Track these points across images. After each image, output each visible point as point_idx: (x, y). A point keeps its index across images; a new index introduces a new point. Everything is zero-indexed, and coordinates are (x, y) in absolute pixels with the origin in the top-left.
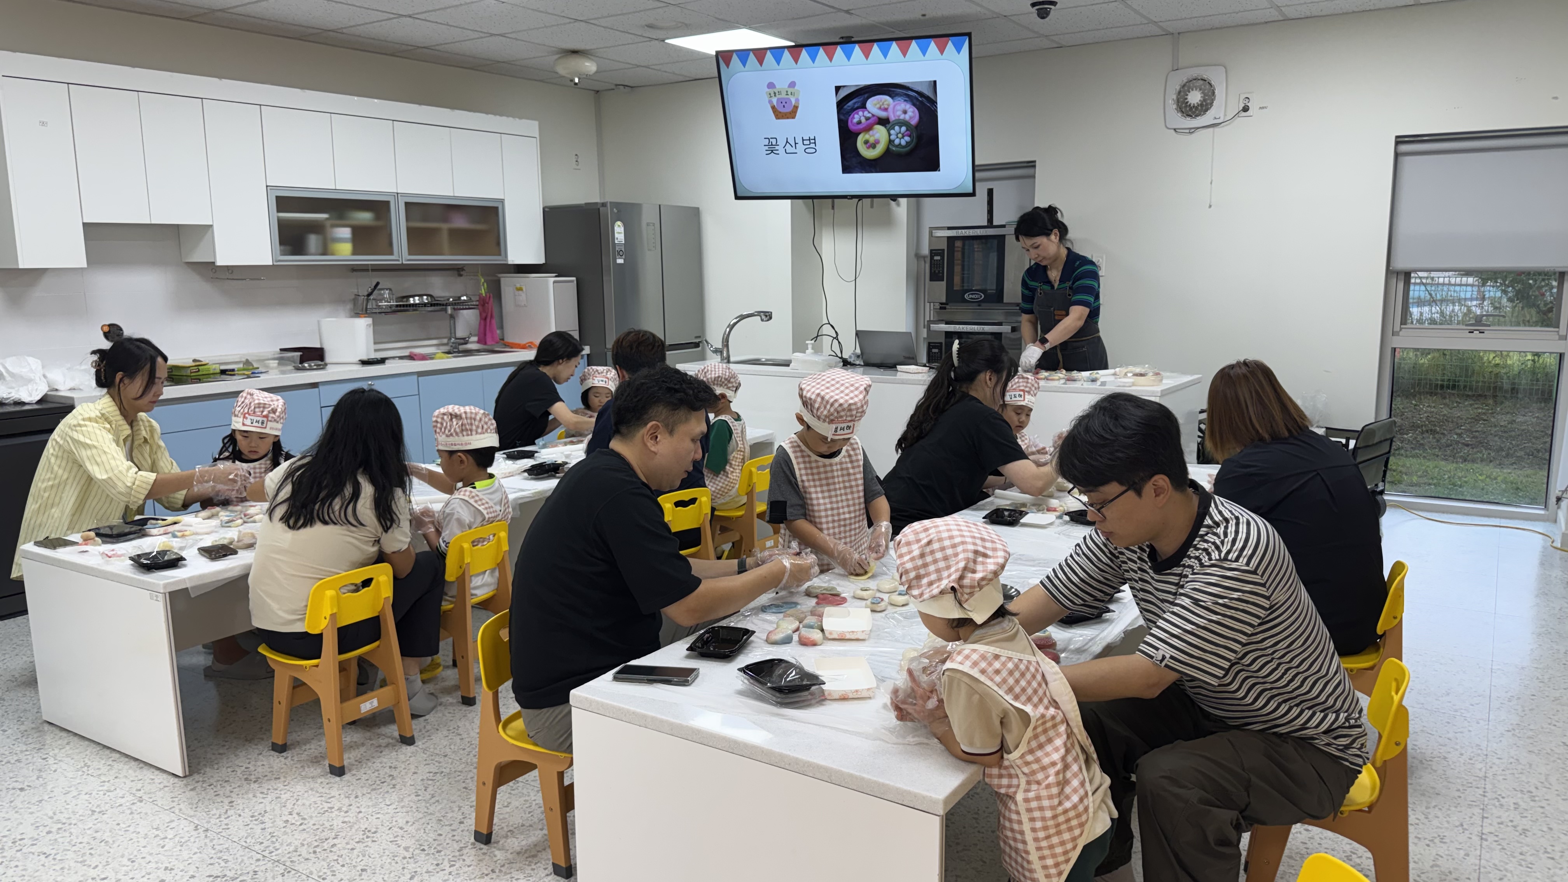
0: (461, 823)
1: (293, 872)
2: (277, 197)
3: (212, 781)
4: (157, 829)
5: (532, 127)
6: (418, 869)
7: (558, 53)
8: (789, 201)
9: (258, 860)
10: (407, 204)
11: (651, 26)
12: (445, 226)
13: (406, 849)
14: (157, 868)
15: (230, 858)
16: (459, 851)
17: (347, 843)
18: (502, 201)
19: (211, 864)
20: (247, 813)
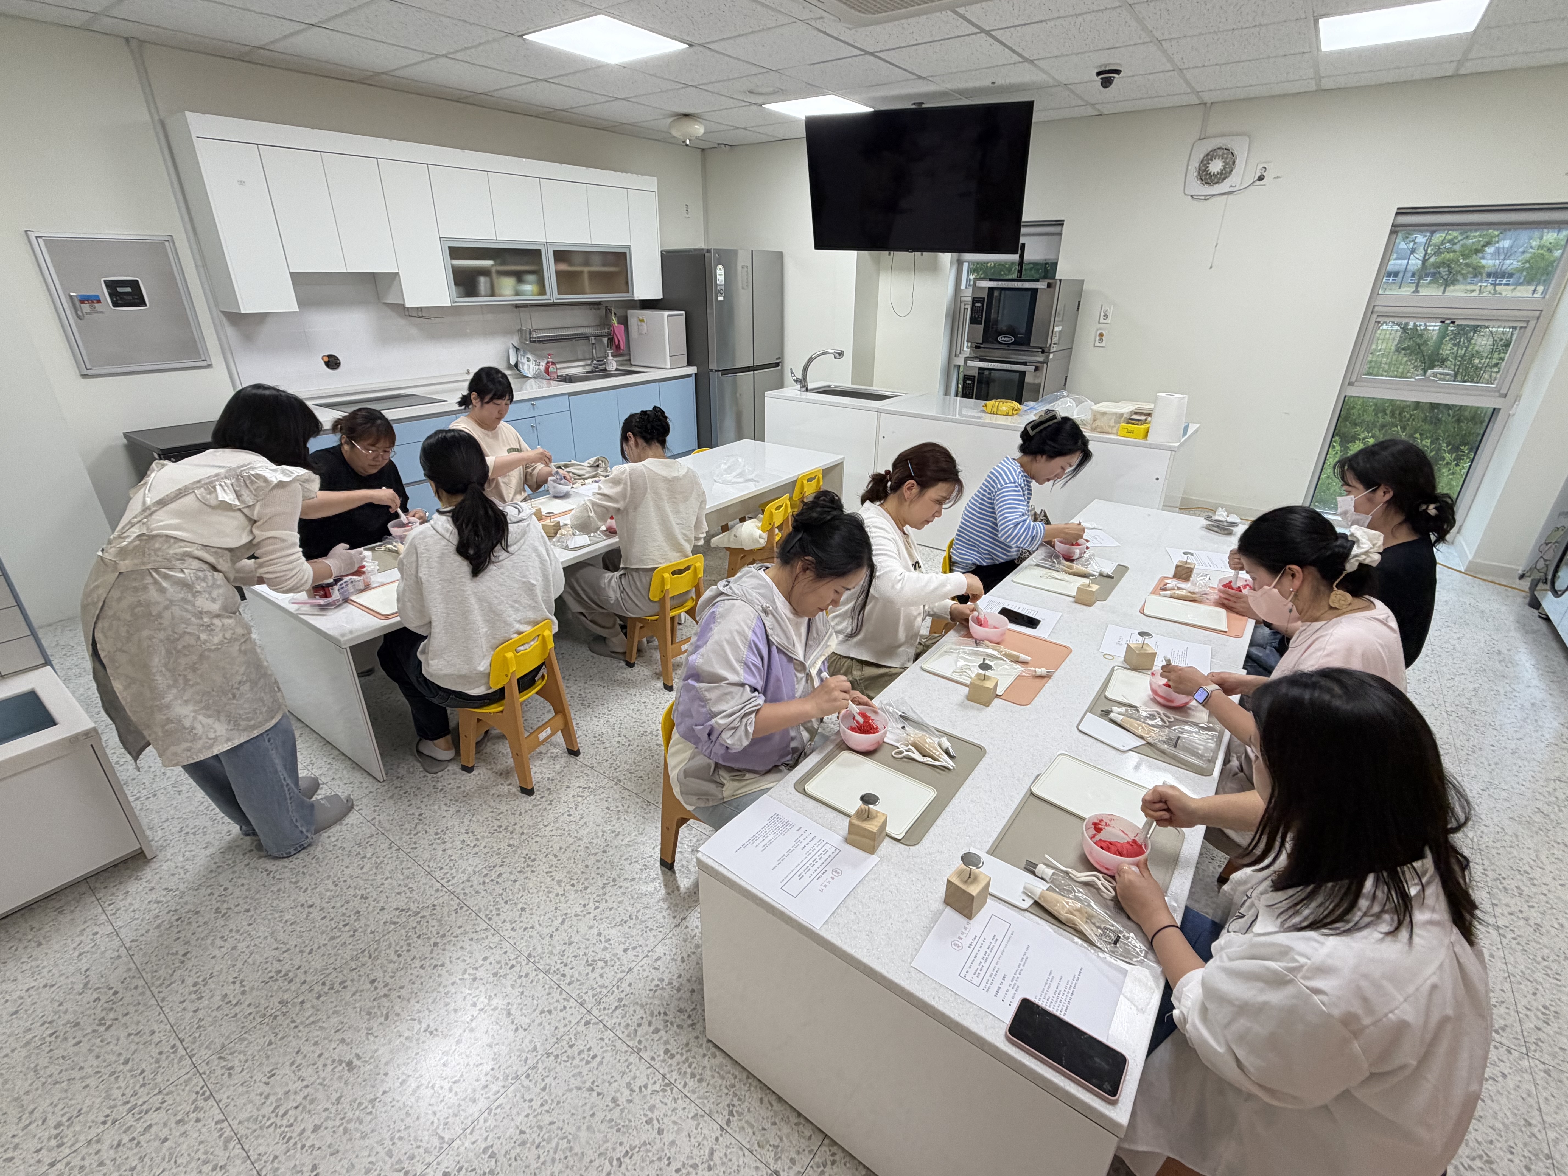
0: (604, 852)
1: (465, 908)
2: (450, 248)
3: (407, 788)
4: (359, 845)
5: (651, 183)
6: (569, 911)
7: (671, 116)
9: (437, 890)
10: (555, 252)
11: (751, 92)
12: (586, 269)
13: (559, 882)
14: (355, 896)
15: (414, 886)
16: (603, 888)
17: (511, 873)
18: (629, 248)
19: (399, 893)
20: (432, 831)
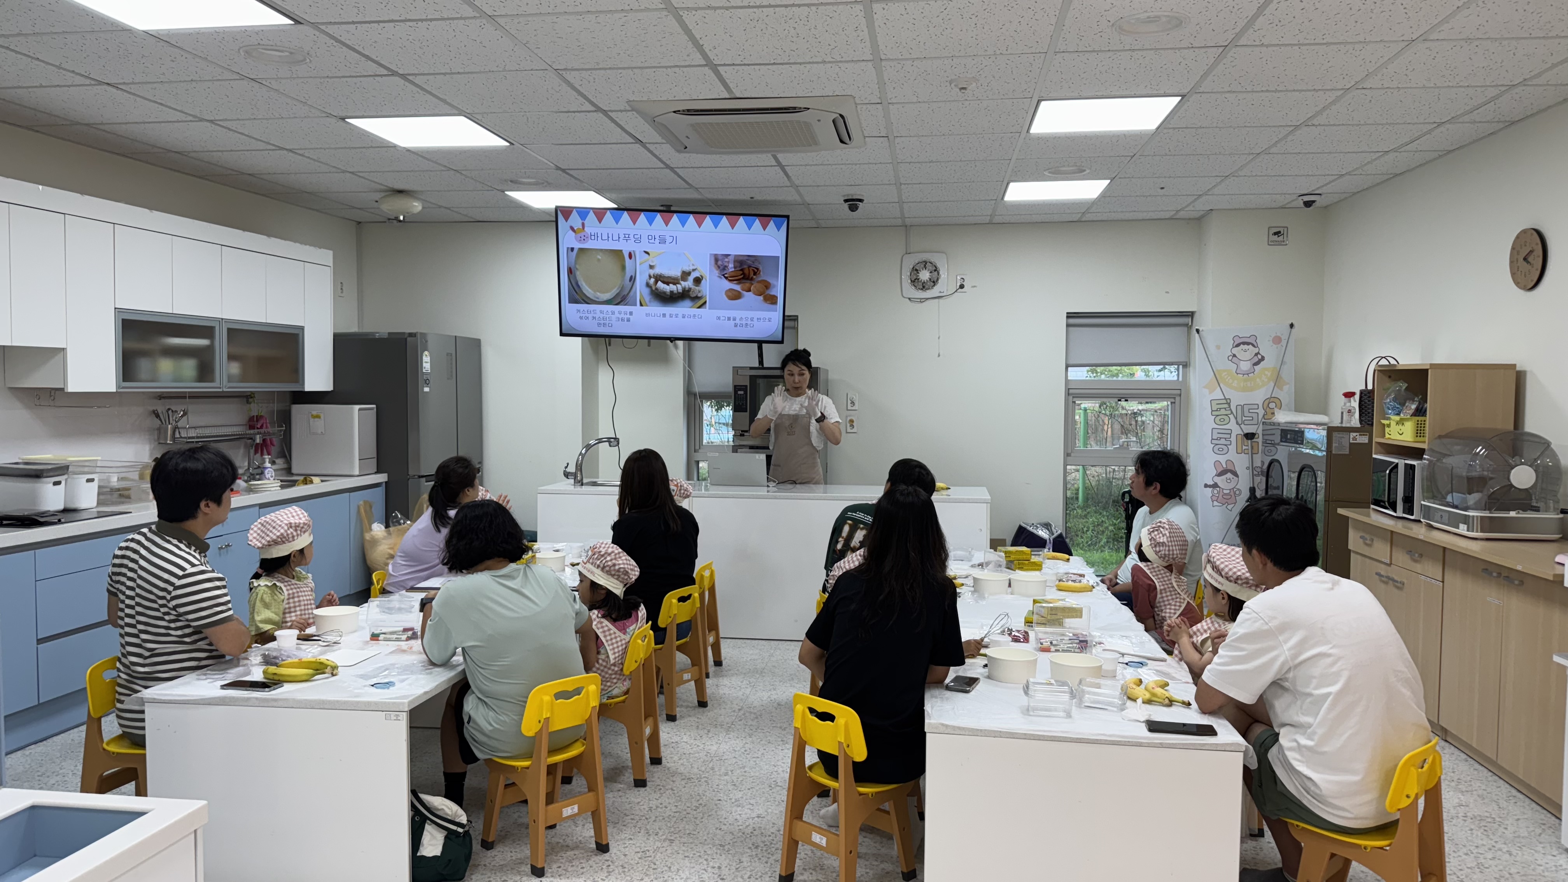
2: (123, 320)
5: (326, 256)
7: (383, 191)
8: (580, 339)
10: (229, 330)
18: (302, 328)
